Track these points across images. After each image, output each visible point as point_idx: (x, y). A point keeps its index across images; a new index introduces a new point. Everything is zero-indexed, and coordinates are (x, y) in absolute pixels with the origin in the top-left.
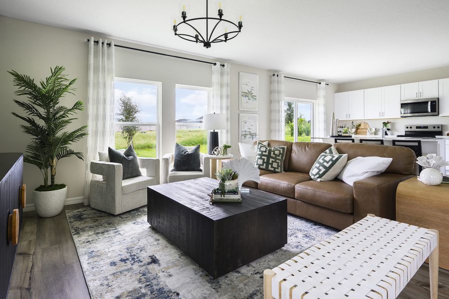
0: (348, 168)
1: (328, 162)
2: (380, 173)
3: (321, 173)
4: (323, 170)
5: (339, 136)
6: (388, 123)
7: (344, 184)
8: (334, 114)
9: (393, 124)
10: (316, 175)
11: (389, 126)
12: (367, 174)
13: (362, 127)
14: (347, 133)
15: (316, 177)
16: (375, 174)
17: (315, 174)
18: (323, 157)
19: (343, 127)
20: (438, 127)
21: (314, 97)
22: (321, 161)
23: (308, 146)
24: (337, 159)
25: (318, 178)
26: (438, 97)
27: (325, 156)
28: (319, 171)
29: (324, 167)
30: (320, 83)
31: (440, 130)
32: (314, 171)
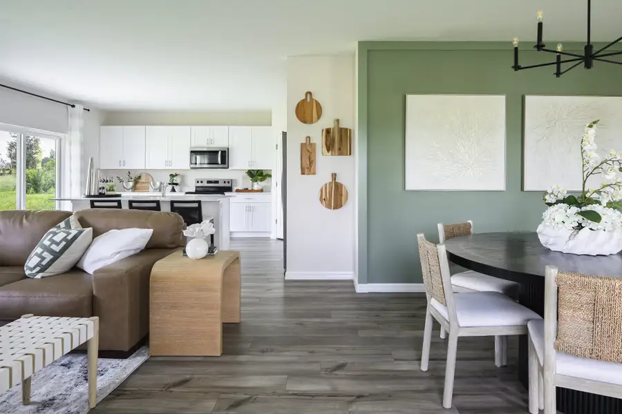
0: (93, 249)
1: (58, 244)
2: (139, 251)
3: (44, 263)
4: (49, 257)
5: (101, 195)
6: (176, 175)
7: (85, 275)
8: (92, 160)
9: (183, 177)
10: (35, 268)
11: (177, 180)
12: (118, 255)
13: (143, 180)
14: (113, 190)
15: (34, 272)
16: (132, 253)
17: (32, 266)
18: (51, 235)
19: (107, 181)
20: (228, 182)
21: (64, 128)
22: (47, 243)
23: (26, 218)
24: (75, 237)
25: (38, 272)
26: (227, 146)
27: (55, 234)
28: (41, 261)
29: (51, 252)
30: (73, 106)
31: (229, 185)
32: (33, 261)
